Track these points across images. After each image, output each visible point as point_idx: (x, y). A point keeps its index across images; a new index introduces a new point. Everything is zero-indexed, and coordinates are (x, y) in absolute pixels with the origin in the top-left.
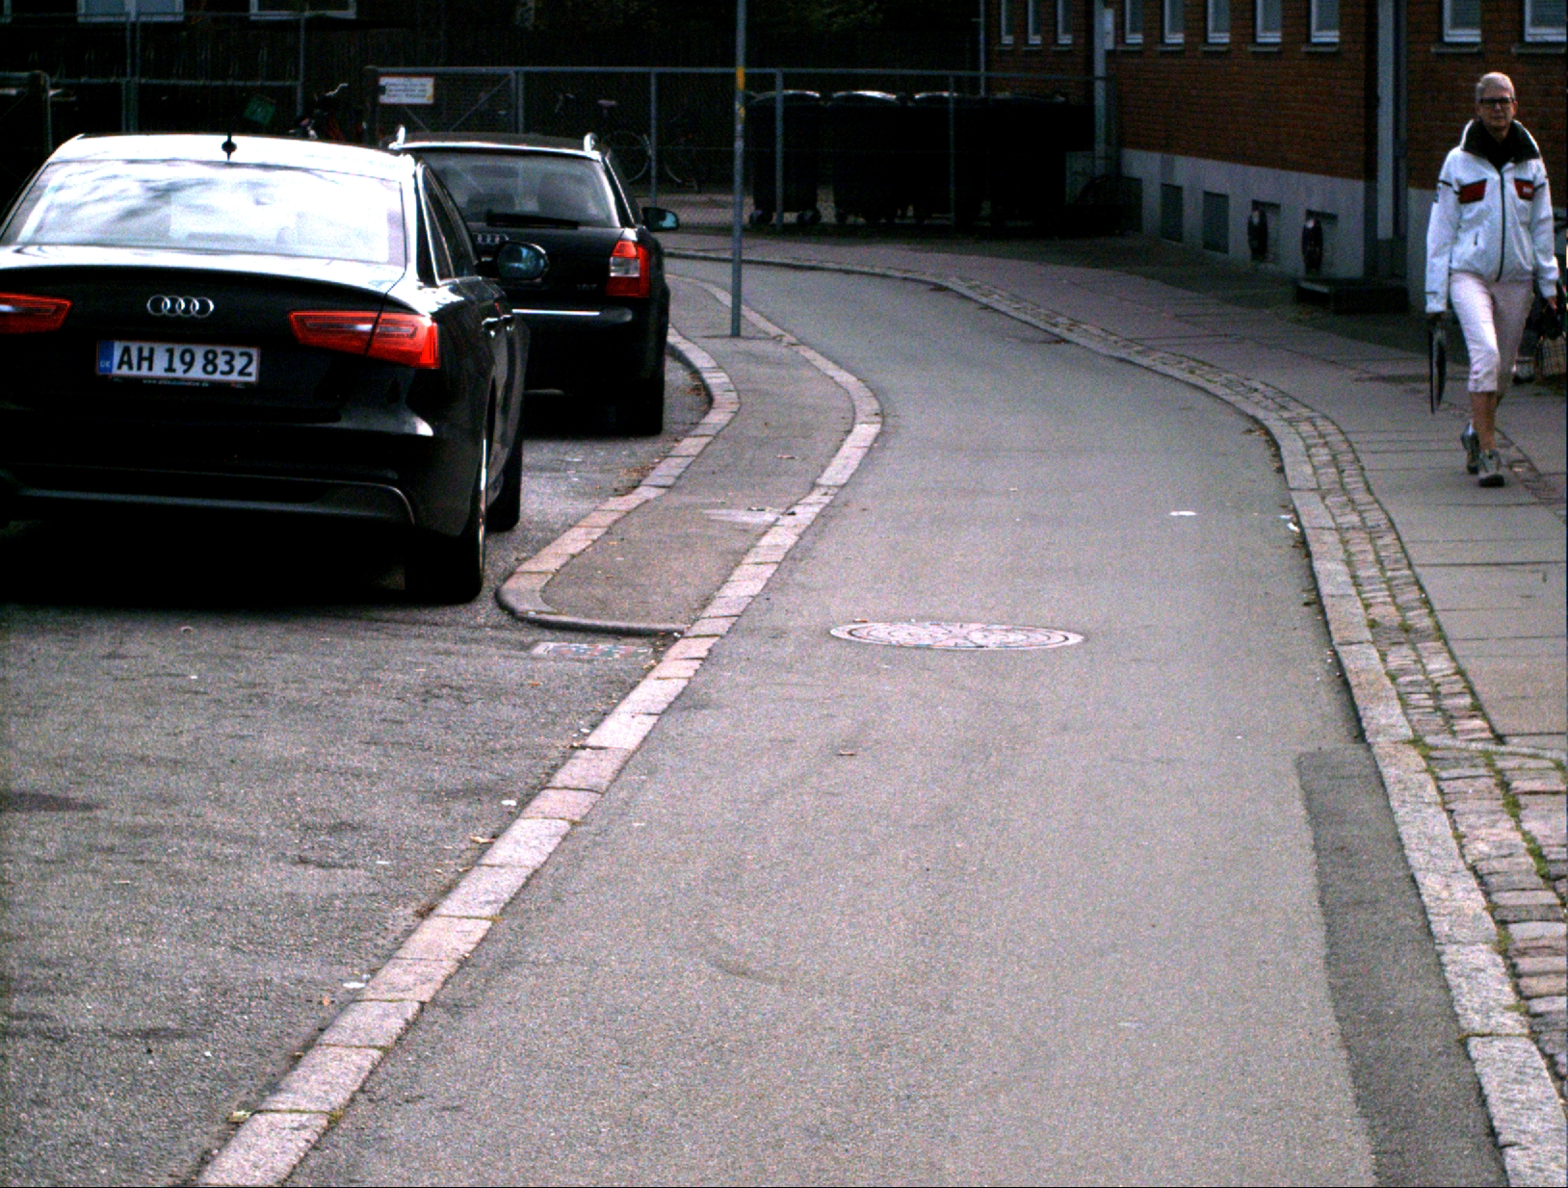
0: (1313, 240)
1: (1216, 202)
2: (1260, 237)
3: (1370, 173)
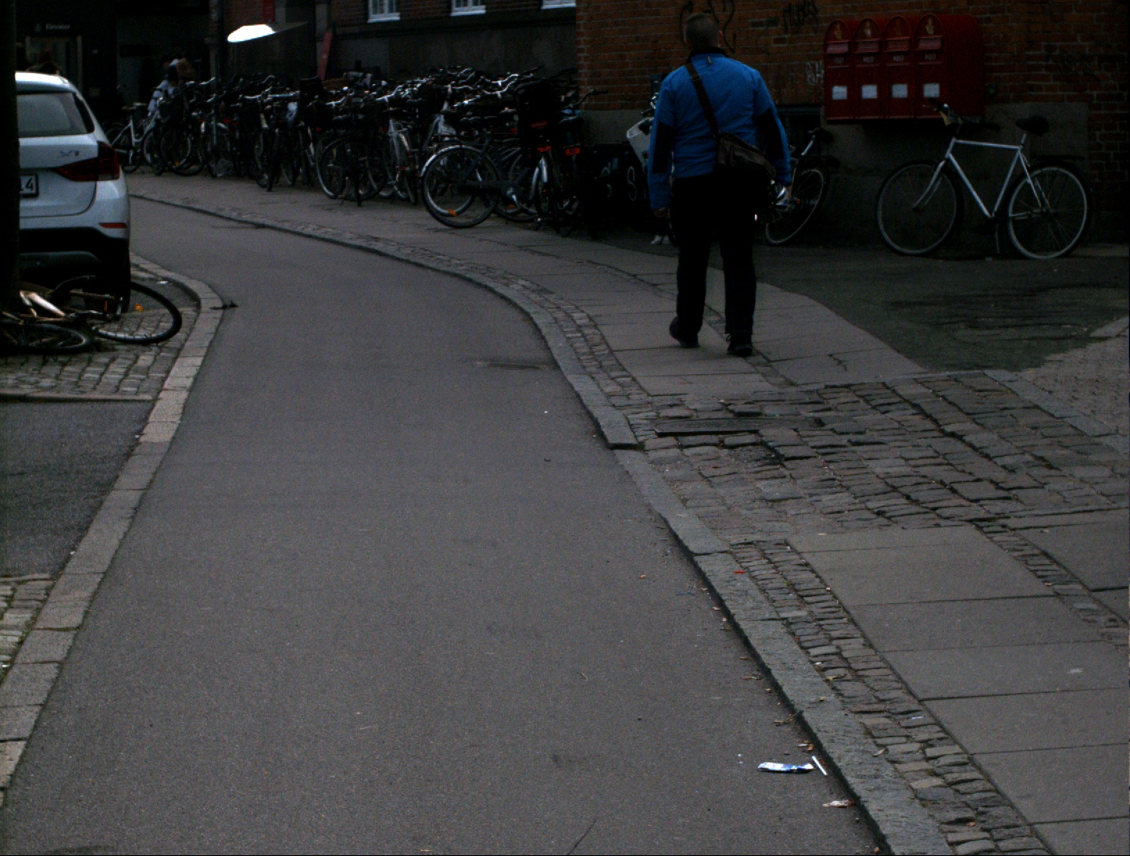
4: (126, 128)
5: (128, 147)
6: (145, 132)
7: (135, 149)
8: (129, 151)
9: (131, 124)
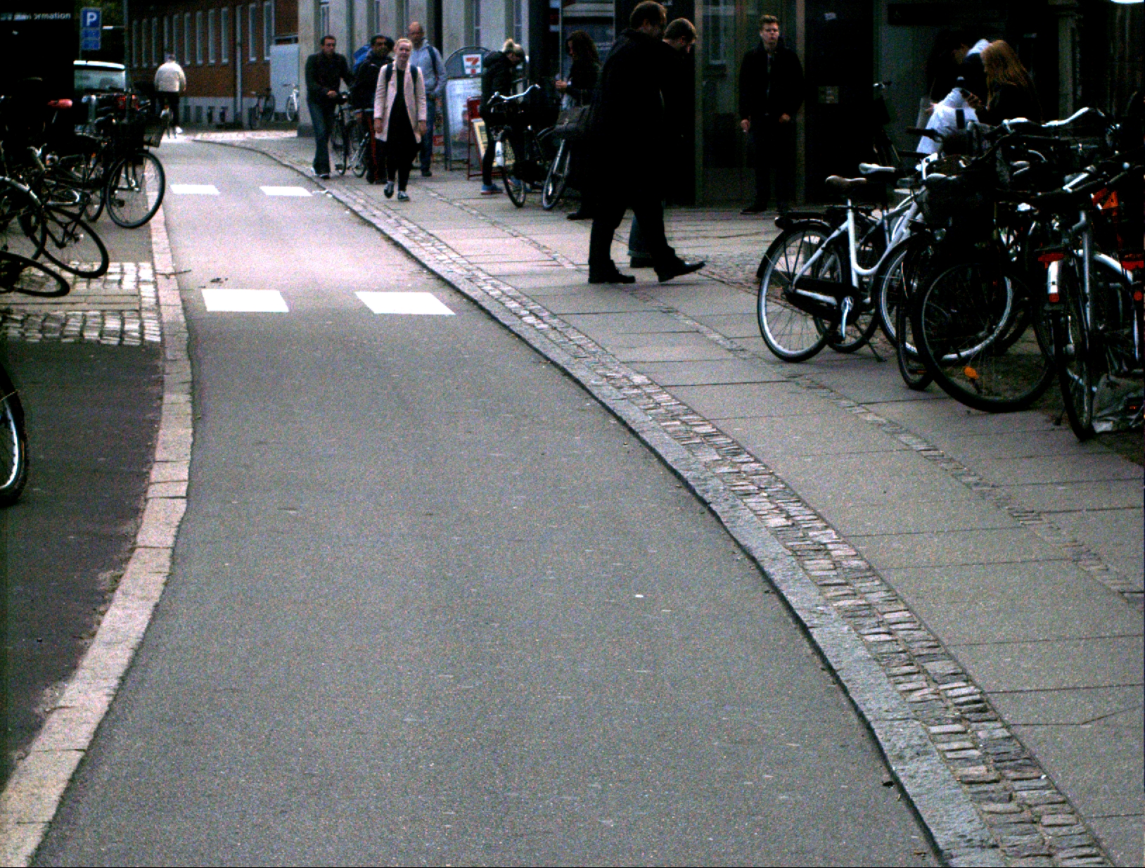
0: (223, 115)
1: (199, 109)
2: (210, 116)
3: (235, 95)
4: (836, 233)
5: (841, 287)
6: (890, 247)
7: (857, 295)
8: (840, 299)
9: (849, 225)
